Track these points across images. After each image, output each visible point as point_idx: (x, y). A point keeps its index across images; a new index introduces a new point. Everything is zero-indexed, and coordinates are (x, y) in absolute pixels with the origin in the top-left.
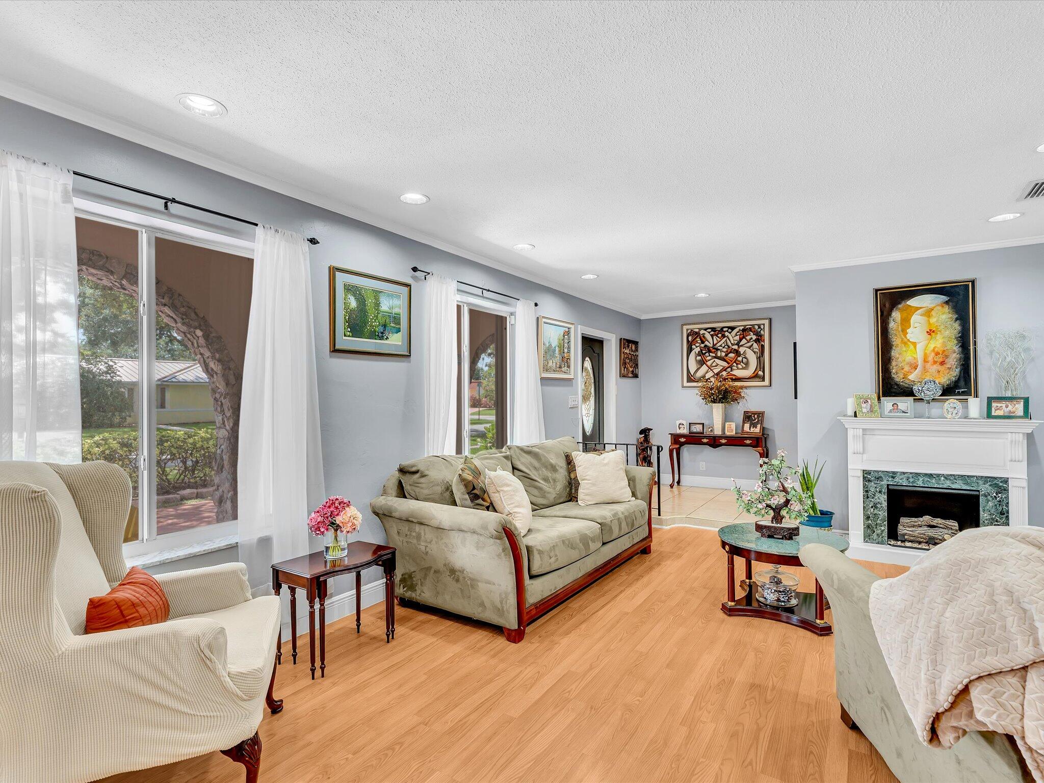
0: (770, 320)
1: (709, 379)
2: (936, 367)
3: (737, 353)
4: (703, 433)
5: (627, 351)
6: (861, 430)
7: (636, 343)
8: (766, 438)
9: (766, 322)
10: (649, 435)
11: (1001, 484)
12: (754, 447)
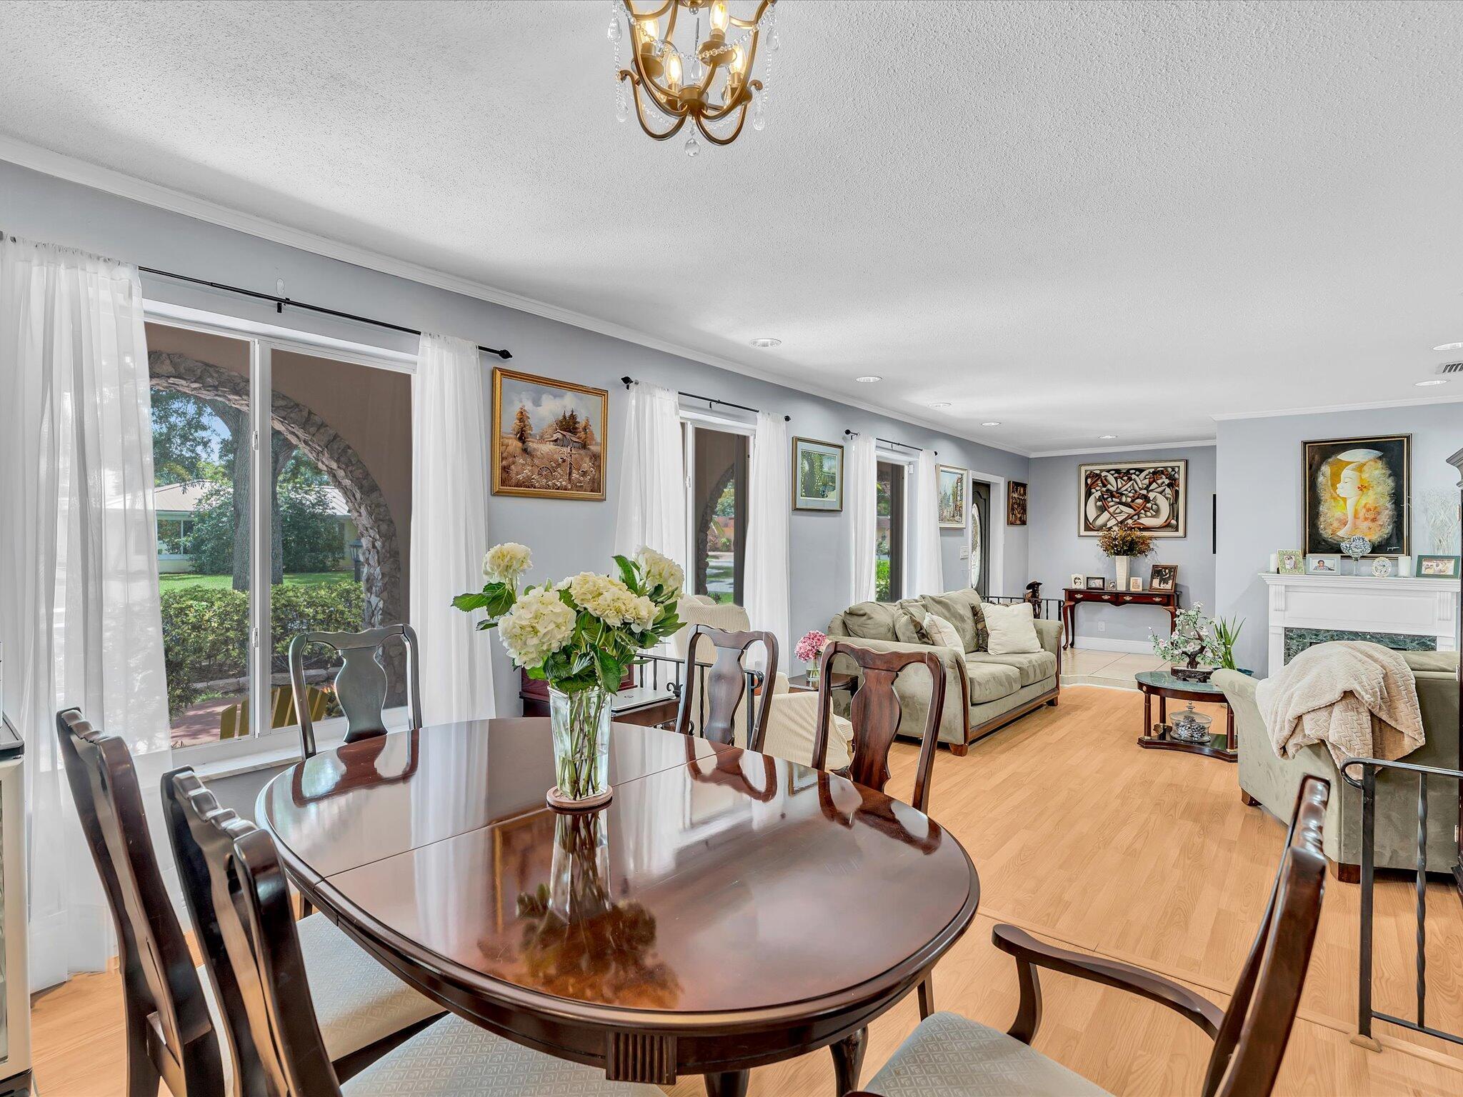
0: (1187, 462)
1: (1111, 528)
2: (1367, 524)
3: (1146, 499)
4: (1104, 589)
5: (1015, 495)
6: (1283, 587)
7: (1024, 486)
8: (1178, 596)
9: (1182, 465)
10: (1038, 590)
11: (1429, 643)
12: (1164, 605)
